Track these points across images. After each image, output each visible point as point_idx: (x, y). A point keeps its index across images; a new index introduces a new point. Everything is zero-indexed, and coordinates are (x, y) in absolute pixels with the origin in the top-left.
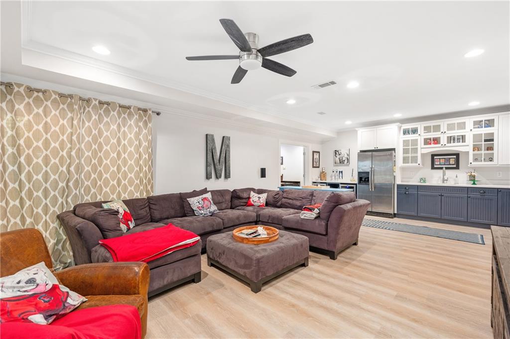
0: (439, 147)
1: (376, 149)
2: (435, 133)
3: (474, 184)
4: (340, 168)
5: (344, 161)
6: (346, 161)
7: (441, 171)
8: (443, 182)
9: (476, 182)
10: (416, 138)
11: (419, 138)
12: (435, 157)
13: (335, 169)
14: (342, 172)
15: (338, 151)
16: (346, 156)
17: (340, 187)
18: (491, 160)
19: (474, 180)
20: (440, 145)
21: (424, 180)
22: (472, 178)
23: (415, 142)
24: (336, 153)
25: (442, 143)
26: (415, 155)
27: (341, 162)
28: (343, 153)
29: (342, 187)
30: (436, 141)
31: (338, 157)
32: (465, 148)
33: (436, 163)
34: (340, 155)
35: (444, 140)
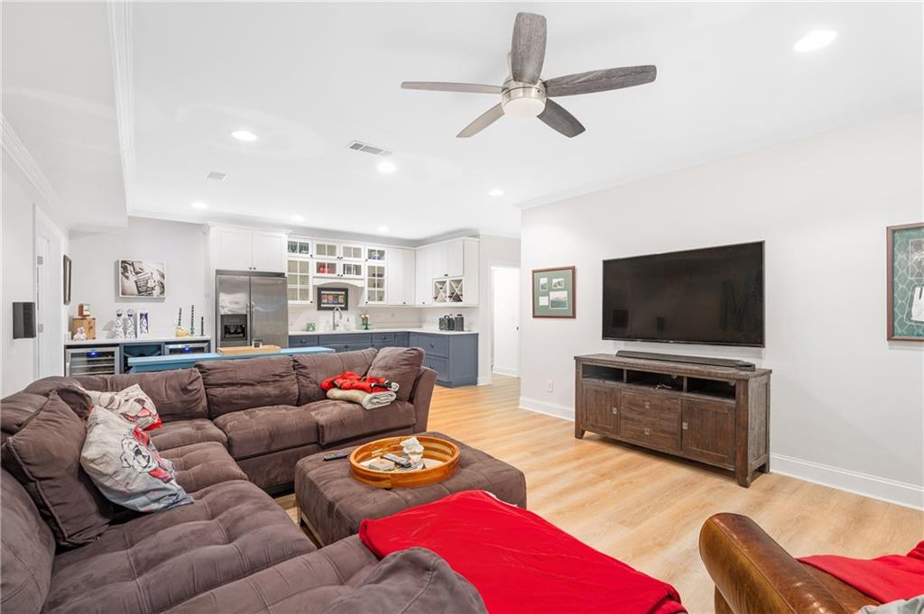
0: (335, 278)
1: (253, 270)
2: (329, 257)
3: (367, 329)
4: (140, 307)
5: (153, 289)
6: (157, 291)
7: (331, 312)
8: (334, 329)
9: (369, 327)
10: (307, 260)
11: (310, 260)
12: (323, 292)
13: (125, 307)
14: (146, 315)
15: (132, 265)
16: (157, 277)
17: (167, 351)
18: (381, 299)
19: (367, 325)
20: (335, 275)
21: (310, 326)
22: (365, 322)
23: (305, 266)
24: (125, 269)
25: (338, 272)
26: (304, 287)
27: (143, 291)
28: (147, 270)
29: (173, 351)
30: (332, 268)
31: (133, 278)
32: (361, 281)
33: (324, 301)
34: (137, 273)
35: (339, 270)
